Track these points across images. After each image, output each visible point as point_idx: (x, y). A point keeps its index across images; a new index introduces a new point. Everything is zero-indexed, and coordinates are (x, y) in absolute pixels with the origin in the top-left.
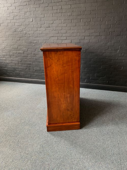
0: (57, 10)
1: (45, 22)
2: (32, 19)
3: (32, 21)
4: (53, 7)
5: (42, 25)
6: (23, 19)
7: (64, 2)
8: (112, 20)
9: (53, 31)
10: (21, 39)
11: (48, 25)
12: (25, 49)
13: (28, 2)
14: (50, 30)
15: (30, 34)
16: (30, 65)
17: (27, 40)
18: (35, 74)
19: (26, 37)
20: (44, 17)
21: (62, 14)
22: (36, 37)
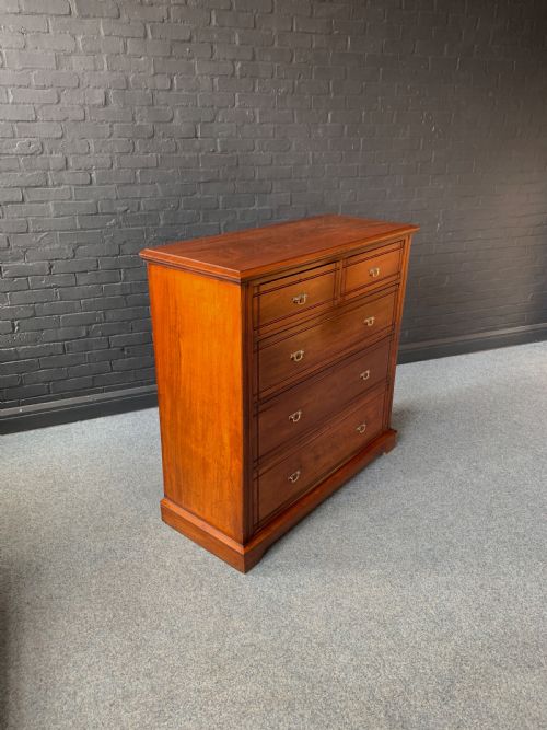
0: (233, 61)
1: (177, 113)
2: (106, 94)
3: (106, 103)
4: (215, 47)
5: (156, 128)
6: (43, 88)
7: (262, 32)
8: (424, 122)
9: (214, 155)
11: (190, 127)
14: (200, 151)
15: (88, 170)
16: (91, 324)
17: (70, 199)
18: (120, 363)
19: (63, 187)
20: (171, 89)
21: (254, 83)
22: (126, 184)
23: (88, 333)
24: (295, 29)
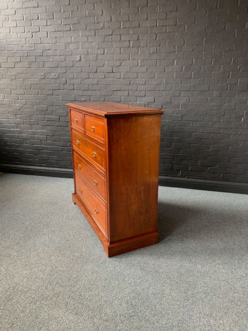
0: (129, 41)
1: (106, 62)
2: (80, 57)
3: (80, 60)
4: (122, 36)
5: (98, 69)
6: (61, 56)
7: (142, 28)
8: (232, 64)
9: (120, 80)
10: (56, 92)
11: (111, 68)
12: (62, 111)
13: (73, 24)
14: (114, 78)
15: (73, 85)
17: (67, 95)
19: (65, 90)
20: (104, 54)
21: (138, 50)
22: (85, 90)
24: (158, 25)
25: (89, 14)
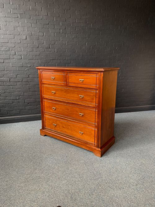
0: (60, 29)
1: (45, 42)
3: (26, 39)
4: (55, 26)
5: (39, 45)
7: (68, 22)
9: (54, 53)
10: (6, 61)
11: (48, 45)
12: (12, 75)
13: (20, 14)
14: (51, 52)
15: (21, 55)
16: (20, 96)
17: (16, 62)
18: (27, 107)
19: (14, 59)
20: (43, 36)
21: (65, 35)
22: (31, 59)
23: (19, 98)
24: (76, 21)
25: (32, 9)
